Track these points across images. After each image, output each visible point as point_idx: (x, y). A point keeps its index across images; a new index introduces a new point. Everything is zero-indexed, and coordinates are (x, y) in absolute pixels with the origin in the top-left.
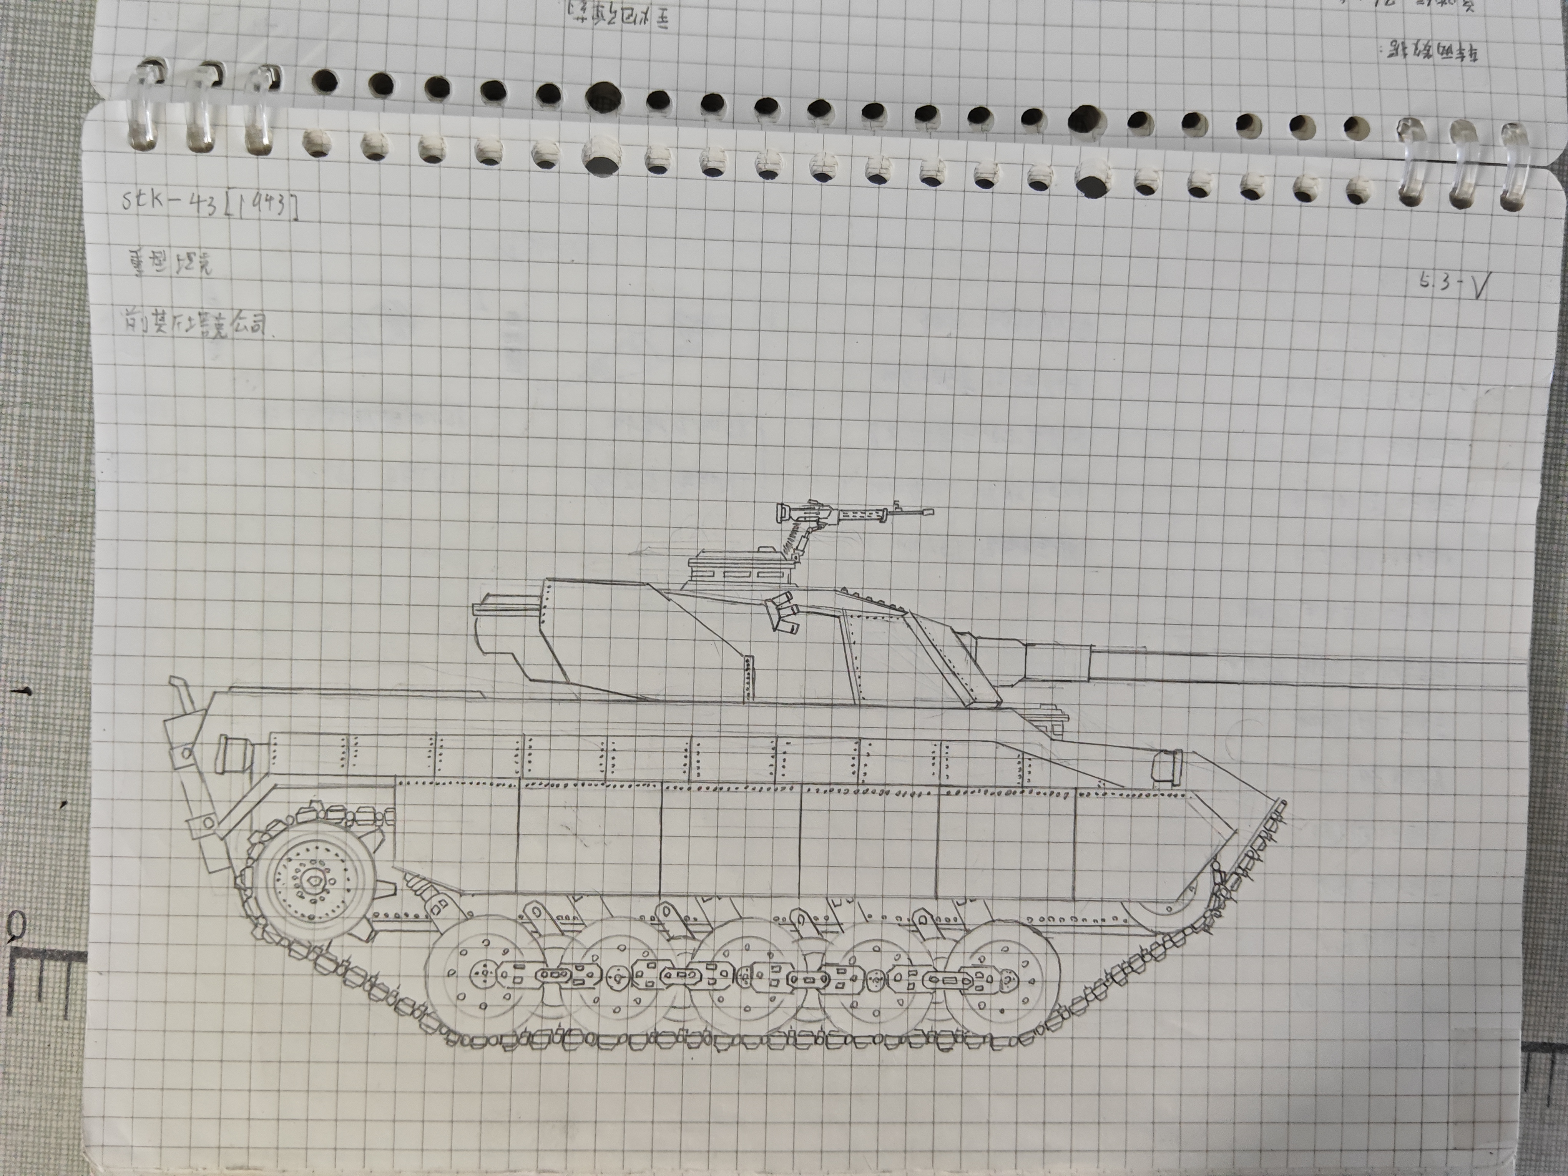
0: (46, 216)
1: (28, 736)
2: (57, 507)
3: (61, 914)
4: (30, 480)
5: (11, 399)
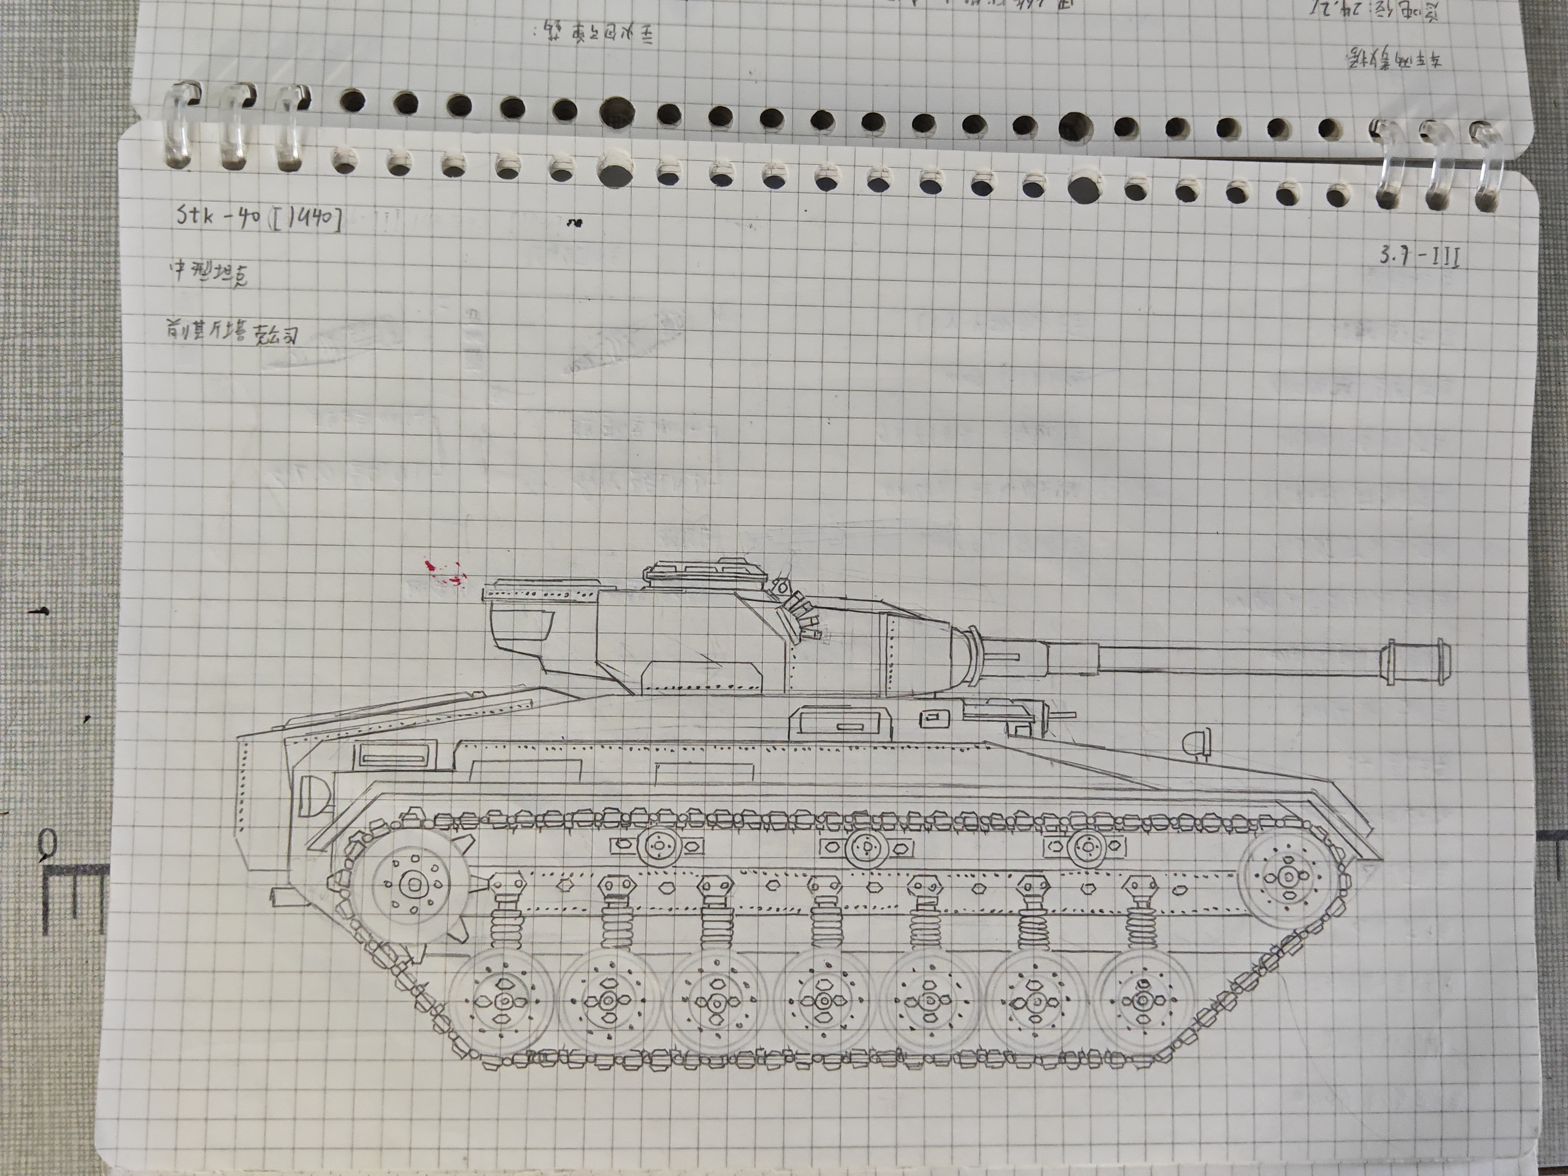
0: (35, 155)
1: (48, 655)
2: (63, 429)
4: (35, 406)
5: (12, 331)
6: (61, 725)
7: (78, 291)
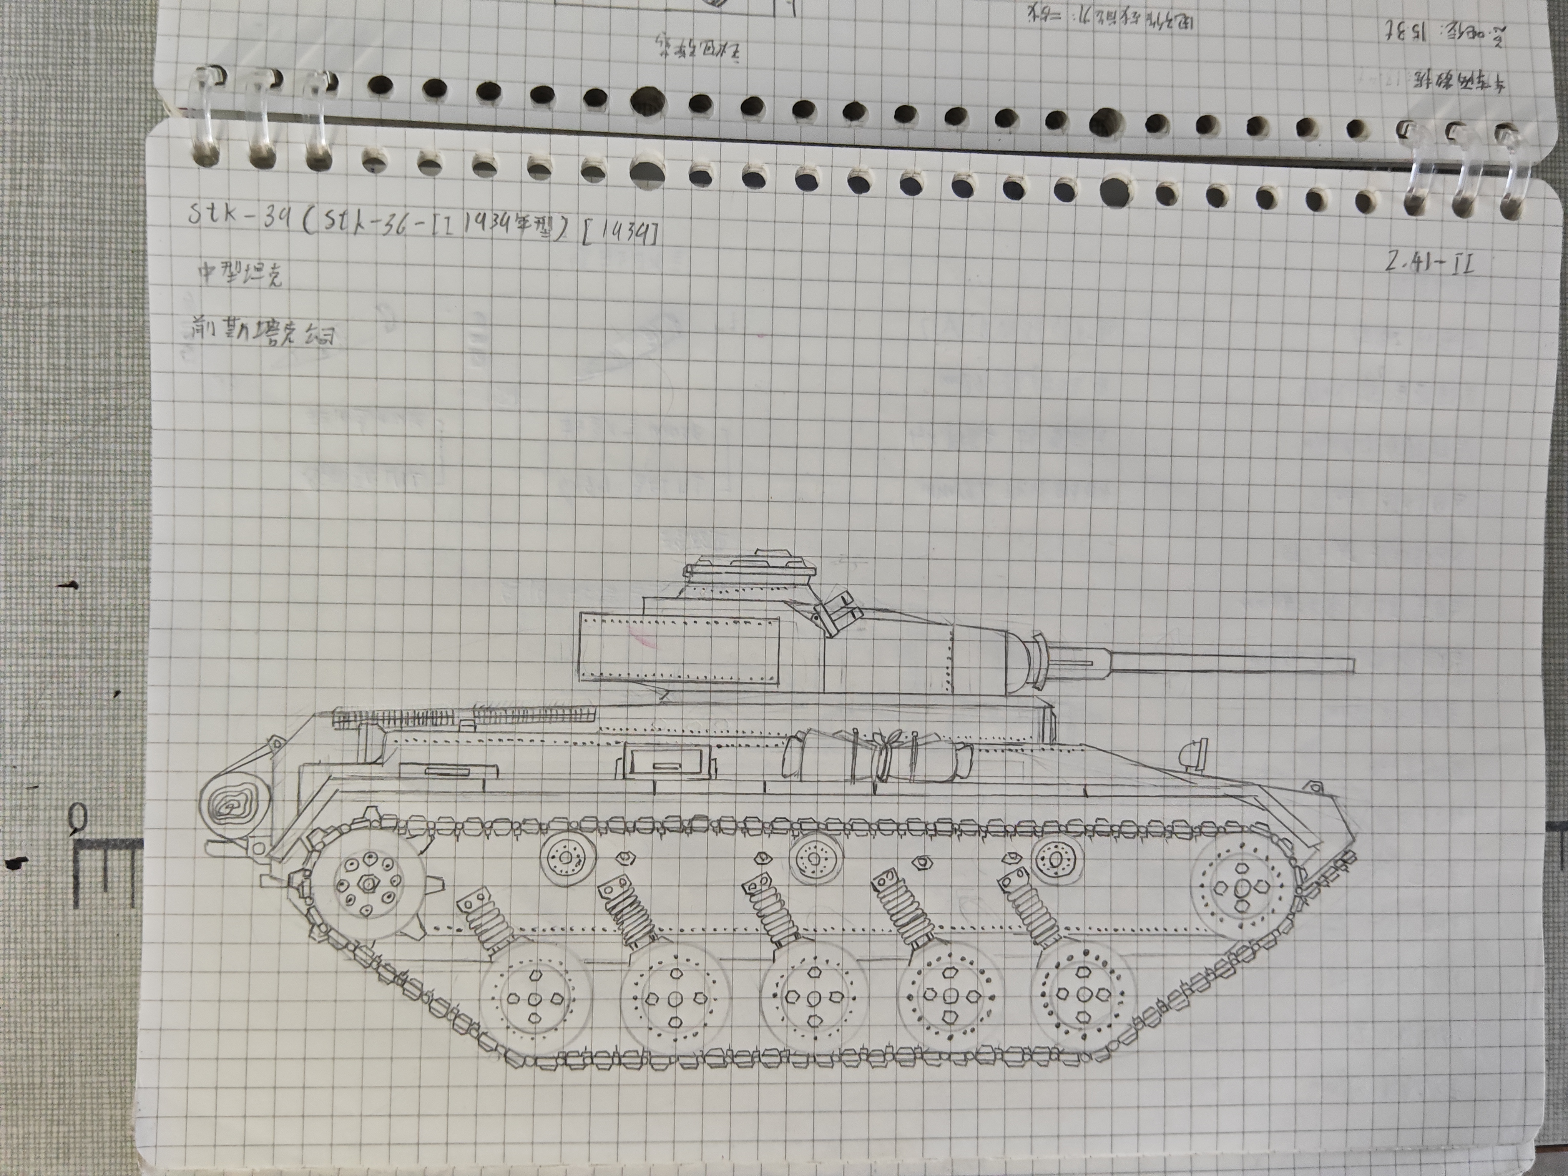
1: (77, 629)
2: (91, 402)
3: (122, 803)
6: (91, 700)
7: (106, 261)
